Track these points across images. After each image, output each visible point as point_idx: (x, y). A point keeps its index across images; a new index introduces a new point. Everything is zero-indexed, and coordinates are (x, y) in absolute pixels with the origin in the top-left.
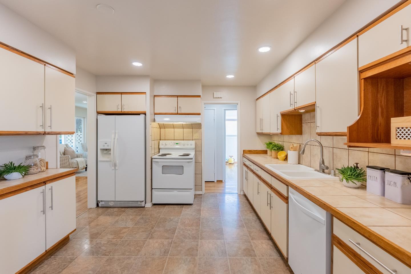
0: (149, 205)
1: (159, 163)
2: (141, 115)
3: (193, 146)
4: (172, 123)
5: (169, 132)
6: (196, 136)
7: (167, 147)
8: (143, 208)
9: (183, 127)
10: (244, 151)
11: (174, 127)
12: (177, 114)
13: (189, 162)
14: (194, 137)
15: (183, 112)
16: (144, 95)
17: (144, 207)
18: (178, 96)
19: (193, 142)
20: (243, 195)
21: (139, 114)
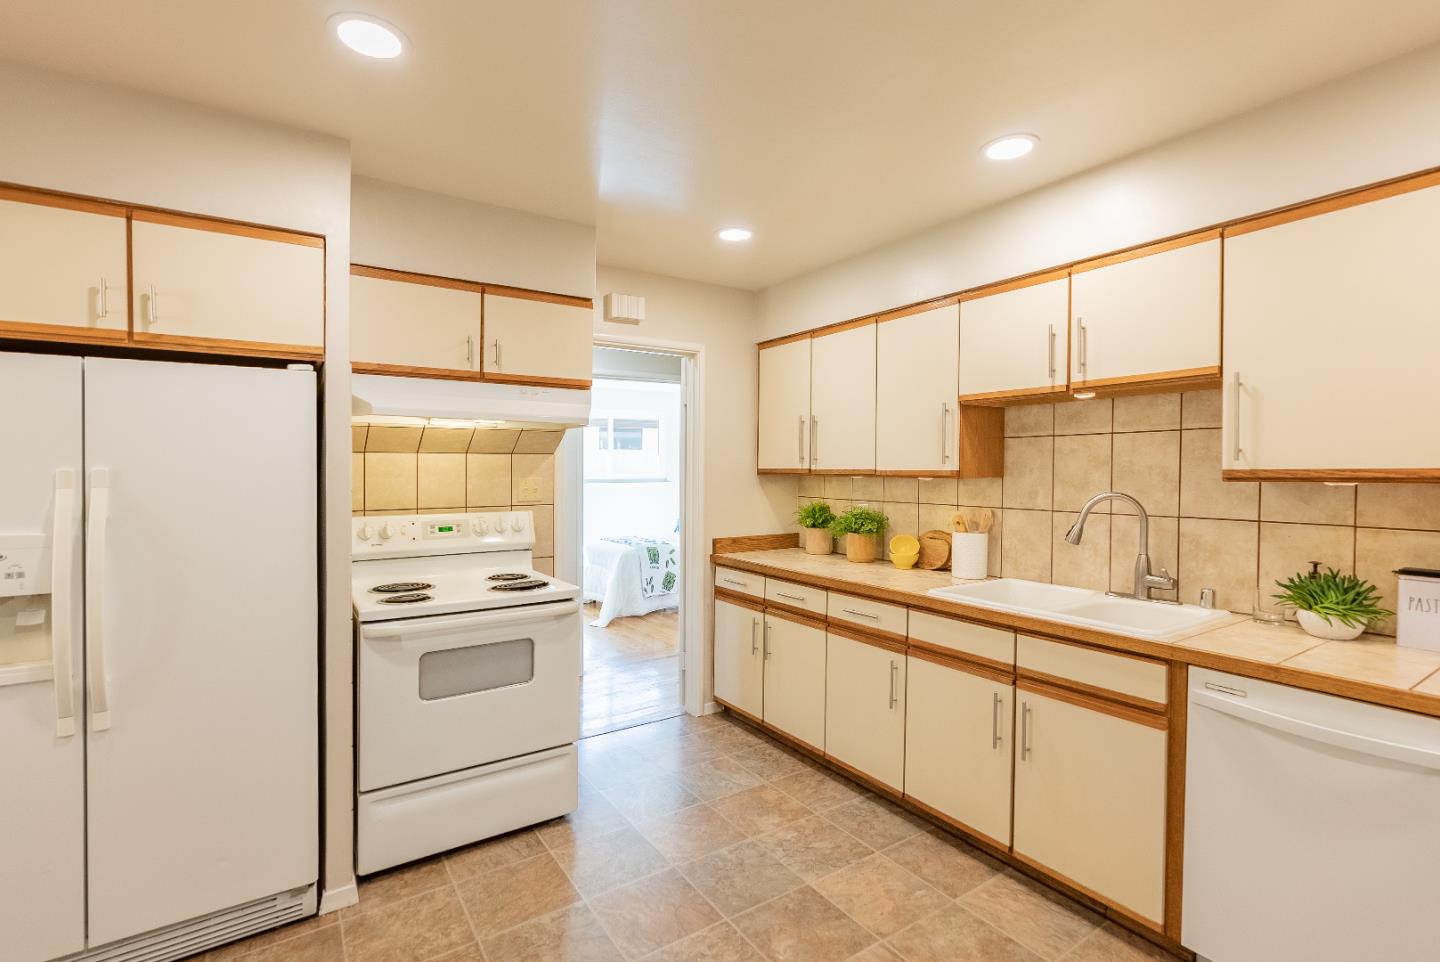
0: (342, 893)
1: (404, 643)
2: (290, 366)
3: (528, 538)
4: (420, 423)
5: (393, 469)
6: (526, 489)
7: (388, 548)
8: (313, 924)
9: (469, 444)
10: (715, 542)
11: (420, 442)
12: (482, 377)
13: (559, 617)
14: (520, 495)
15: (508, 369)
16: (311, 253)
17: (316, 915)
18: (484, 288)
19: (525, 517)
20: (715, 714)
21: (282, 364)
